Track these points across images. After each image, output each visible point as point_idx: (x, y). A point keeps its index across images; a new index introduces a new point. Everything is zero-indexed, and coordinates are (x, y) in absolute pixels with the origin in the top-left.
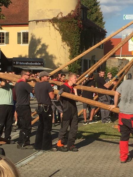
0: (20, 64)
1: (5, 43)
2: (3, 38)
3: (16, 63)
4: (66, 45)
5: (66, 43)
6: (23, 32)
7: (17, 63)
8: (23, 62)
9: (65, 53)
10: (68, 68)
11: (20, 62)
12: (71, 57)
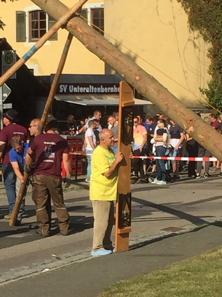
0: (71, 91)
8: (78, 87)
9: (199, 59)
10: (206, 99)
11: (70, 86)
12: (214, 69)
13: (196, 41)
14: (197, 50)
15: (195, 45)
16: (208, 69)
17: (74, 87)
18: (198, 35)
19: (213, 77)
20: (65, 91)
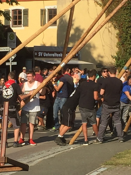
0: (45, 56)
1: (22, 25)
2: (20, 17)
3: (38, 54)
4: (113, 28)
5: (112, 24)
6: (49, 8)
7: (40, 54)
9: (111, 39)
10: (115, 62)
11: (44, 53)
14: (110, 34)
15: (109, 31)
19: (119, 49)
20: (41, 56)
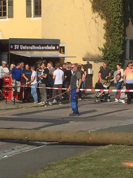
0: (21, 49)
1: (7, 17)
2: (5, 9)
3: (14, 47)
8: (26, 46)
9: (98, 30)
10: (102, 54)
11: (21, 46)
12: (107, 36)
13: (96, 19)
14: (97, 24)
15: (96, 22)
16: (103, 36)
17: (23, 46)
18: (98, 16)
19: (106, 40)
20: (18, 49)
